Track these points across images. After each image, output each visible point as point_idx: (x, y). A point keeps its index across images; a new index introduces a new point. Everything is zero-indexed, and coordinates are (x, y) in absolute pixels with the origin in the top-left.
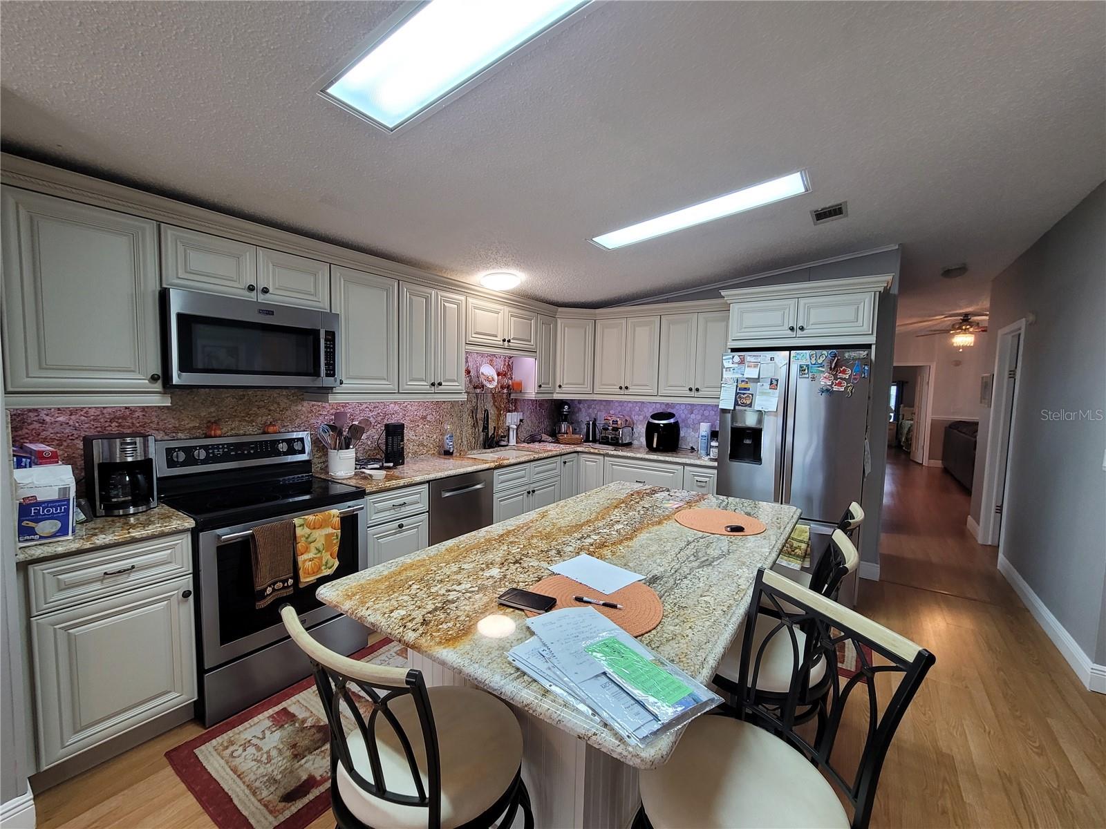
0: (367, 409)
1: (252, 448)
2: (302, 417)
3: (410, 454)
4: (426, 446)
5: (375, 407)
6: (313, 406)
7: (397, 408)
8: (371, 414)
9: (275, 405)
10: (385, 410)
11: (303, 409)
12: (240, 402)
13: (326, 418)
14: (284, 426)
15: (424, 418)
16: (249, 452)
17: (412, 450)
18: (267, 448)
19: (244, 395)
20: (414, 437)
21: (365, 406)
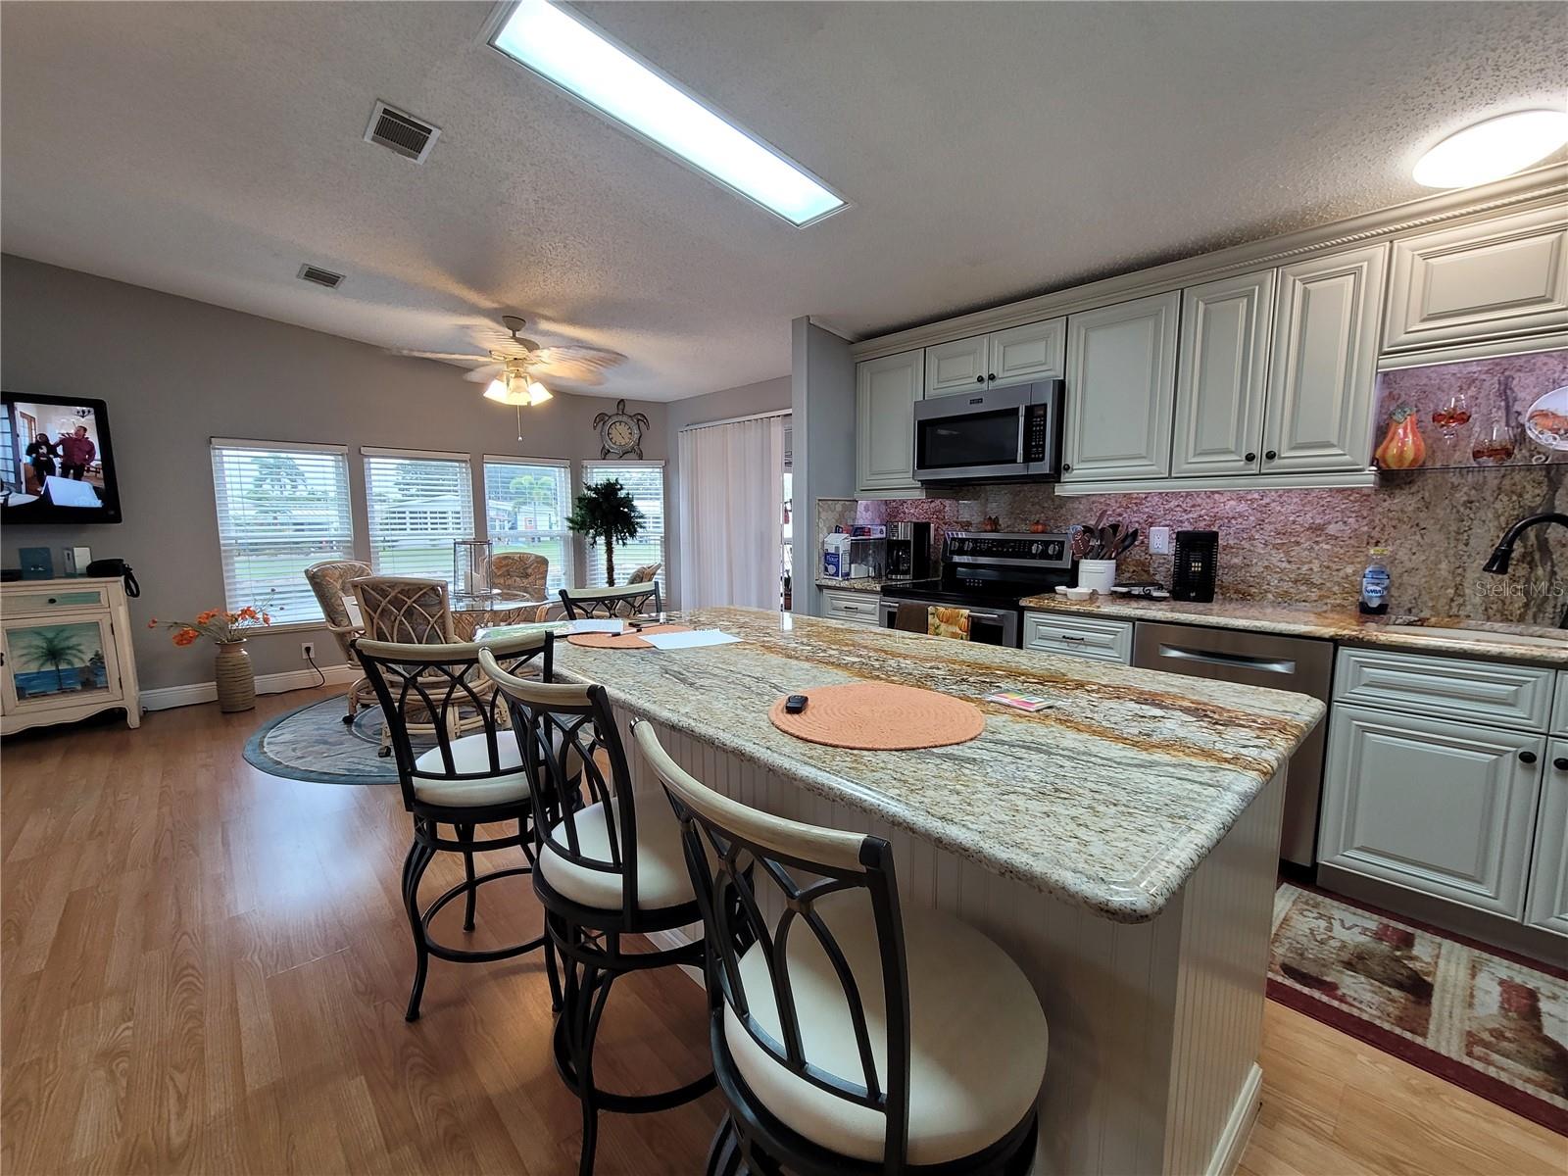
0: (1178, 509)
1: (1011, 547)
2: (1079, 517)
3: (1270, 596)
4: (1320, 587)
5: (1193, 506)
6: (1093, 503)
7: (1243, 507)
8: (1186, 517)
9: (1050, 502)
10: (1216, 510)
11: (1081, 507)
12: (1017, 498)
13: (1110, 519)
14: (1057, 527)
15: (1317, 529)
16: (1008, 550)
17: (1277, 587)
18: (1024, 549)
19: (1020, 491)
20: (1284, 565)
21: (1174, 503)
